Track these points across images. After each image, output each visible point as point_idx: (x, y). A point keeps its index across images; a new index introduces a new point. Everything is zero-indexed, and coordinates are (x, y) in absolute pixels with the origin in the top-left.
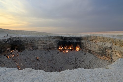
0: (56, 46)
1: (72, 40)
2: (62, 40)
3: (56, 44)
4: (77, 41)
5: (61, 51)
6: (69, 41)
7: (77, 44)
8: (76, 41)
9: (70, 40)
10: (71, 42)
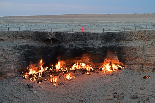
0: (12, 68)
1: (84, 43)
2: (44, 45)
3: (14, 58)
4: (108, 44)
5: (38, 82)
6: (71, 46)
7: (109, 52)
8: (103, 45)
9: (77, 42)
10: (80, 47)
